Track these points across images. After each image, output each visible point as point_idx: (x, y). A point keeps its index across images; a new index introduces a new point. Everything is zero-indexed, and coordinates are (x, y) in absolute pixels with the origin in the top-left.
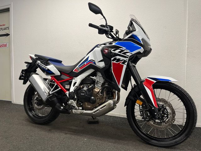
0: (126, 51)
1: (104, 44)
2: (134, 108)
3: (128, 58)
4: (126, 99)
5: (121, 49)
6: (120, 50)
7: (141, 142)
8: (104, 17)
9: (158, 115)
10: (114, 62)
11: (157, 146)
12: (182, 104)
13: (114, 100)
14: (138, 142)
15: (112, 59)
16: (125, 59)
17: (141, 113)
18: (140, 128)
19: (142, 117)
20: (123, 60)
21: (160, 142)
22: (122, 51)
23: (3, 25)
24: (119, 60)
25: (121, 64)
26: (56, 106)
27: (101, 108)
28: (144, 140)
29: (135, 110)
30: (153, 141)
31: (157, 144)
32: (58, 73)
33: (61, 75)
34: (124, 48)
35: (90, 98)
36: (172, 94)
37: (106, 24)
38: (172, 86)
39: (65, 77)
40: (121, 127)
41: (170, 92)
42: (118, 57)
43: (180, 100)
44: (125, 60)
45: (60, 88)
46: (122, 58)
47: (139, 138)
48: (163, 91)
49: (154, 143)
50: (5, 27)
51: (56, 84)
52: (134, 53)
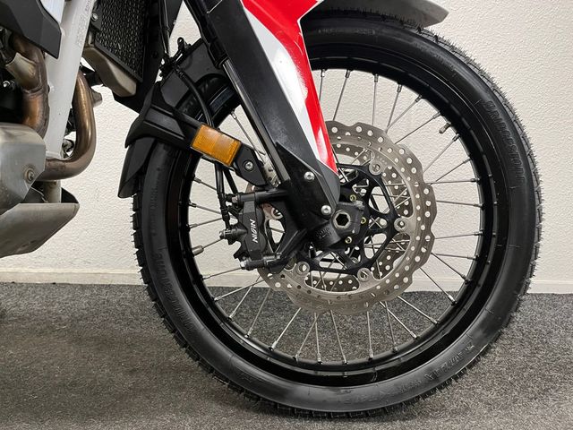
2: (185, 203)
4: (130, 142)
7: (234, 403)
9: (342, 220)
11: (330, 417)
12: (459, 151)
13: (28, 135)
14: (215, 407)
17: (226, 219)
18: (227, 320)
19: (237, 245)
21: (342, 390)
28: (248, 394)
29: (193, 215)
30: (304, 390)
31: (324, 403)
36: (408, 94)
40: (126, 331)
43: (451, 132)
47: (216, 384)
48: (361, 79)
49: (310, 402)
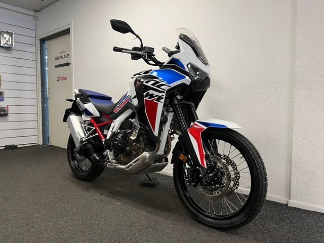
0: (162, 83)
1: (139, 74)
3: (164, 92)
5: (156, 80)
6: (154, 82)
8: (138, 37)
9: (206, 178)
10: (147, 98)
12: (246, 164)
15: (145, 94)
16: (160, 94)
19: (187, 179)
20: (157, 96)
22: (157, 82)
23: (64, 52)
24: (152, 96)
25: (154, 101)
26: (91, 156)
27: (134, 163)
32: (97, 114)
33: (100, 117)
34: (161, 79)
35: (125, 149)
36: (233, 147)
37: (142, 45)
38: (231, 135)
39: (105, 120)
41: (231, 145)
42: (151, 92)
44: (159, 96)
45: (97, 134)
46: (156, 93)
50: (65, 54)
51: (94, 128)
52: (173, 85)
